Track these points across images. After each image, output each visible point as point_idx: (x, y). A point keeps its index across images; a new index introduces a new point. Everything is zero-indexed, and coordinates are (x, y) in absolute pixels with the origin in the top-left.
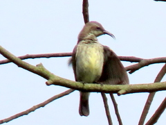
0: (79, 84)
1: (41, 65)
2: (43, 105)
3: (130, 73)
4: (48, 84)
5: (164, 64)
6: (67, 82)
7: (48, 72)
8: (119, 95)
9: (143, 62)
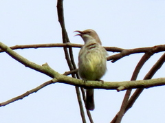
1: (46, 64)
2: (35, 91)
3: (113, 62)
5: (144, 54)
7: (53, 71)
9: (124, 52)
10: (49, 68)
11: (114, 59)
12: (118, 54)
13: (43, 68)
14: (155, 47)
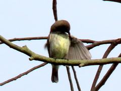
0: (52, 60)
1: (26, 46)
4: (30, 60)
5: (110, 44)
6: (44, 58)
7: (31, 51)
8: (80, 67)
9: (95, 43)
10: (27, 49)
13: (23, 49)
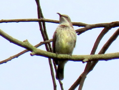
1: (27, 41)
2: (17, 56)
10: (29, 44)
11: (80, 32)
12: (83, 28)
14: (113, 23)
